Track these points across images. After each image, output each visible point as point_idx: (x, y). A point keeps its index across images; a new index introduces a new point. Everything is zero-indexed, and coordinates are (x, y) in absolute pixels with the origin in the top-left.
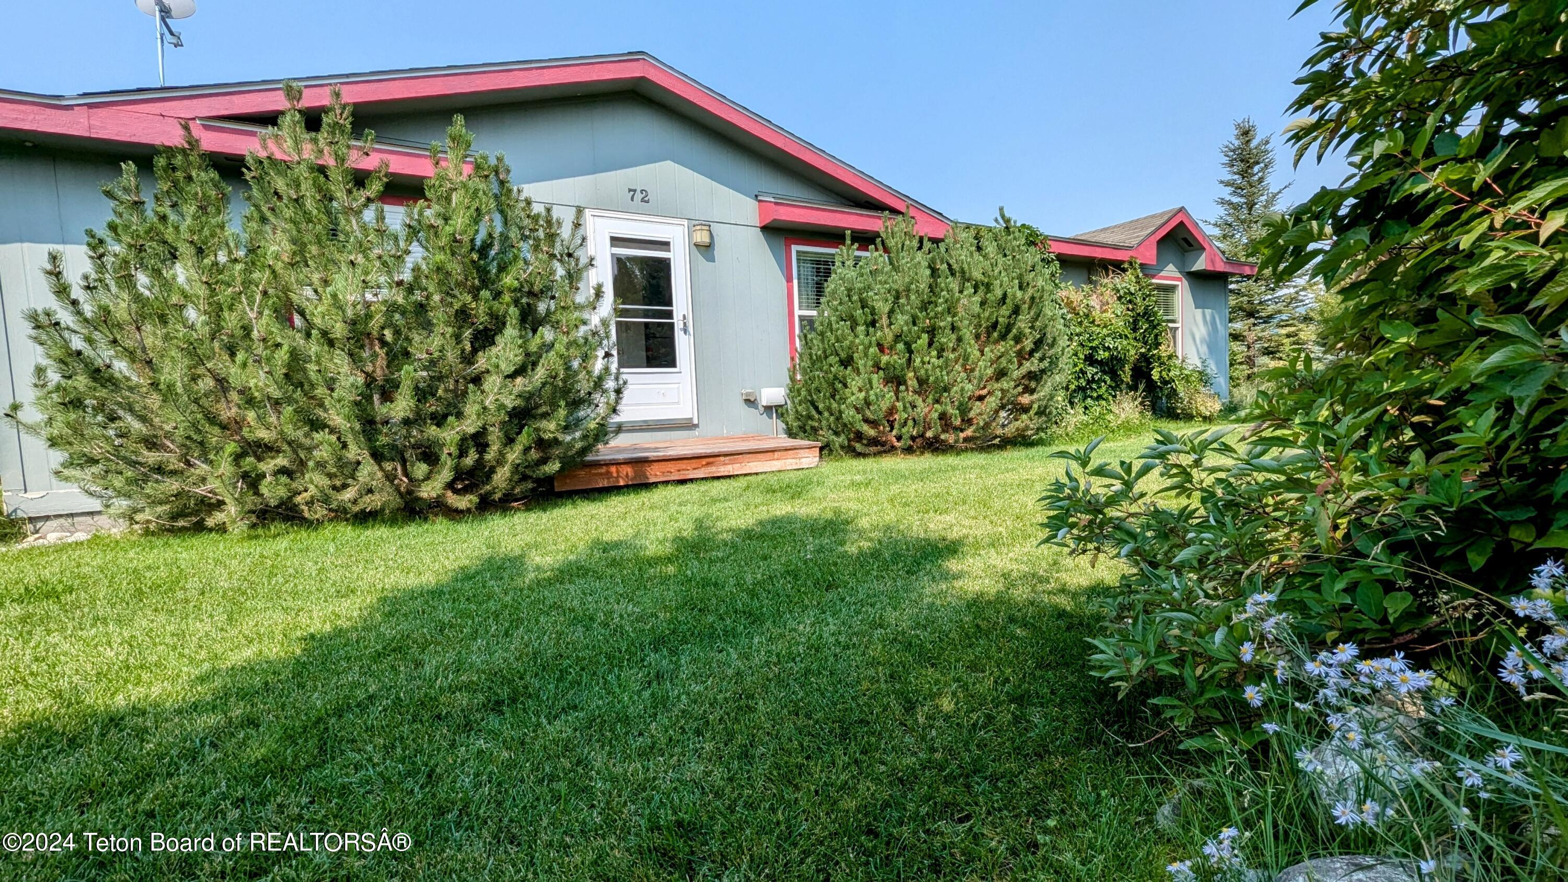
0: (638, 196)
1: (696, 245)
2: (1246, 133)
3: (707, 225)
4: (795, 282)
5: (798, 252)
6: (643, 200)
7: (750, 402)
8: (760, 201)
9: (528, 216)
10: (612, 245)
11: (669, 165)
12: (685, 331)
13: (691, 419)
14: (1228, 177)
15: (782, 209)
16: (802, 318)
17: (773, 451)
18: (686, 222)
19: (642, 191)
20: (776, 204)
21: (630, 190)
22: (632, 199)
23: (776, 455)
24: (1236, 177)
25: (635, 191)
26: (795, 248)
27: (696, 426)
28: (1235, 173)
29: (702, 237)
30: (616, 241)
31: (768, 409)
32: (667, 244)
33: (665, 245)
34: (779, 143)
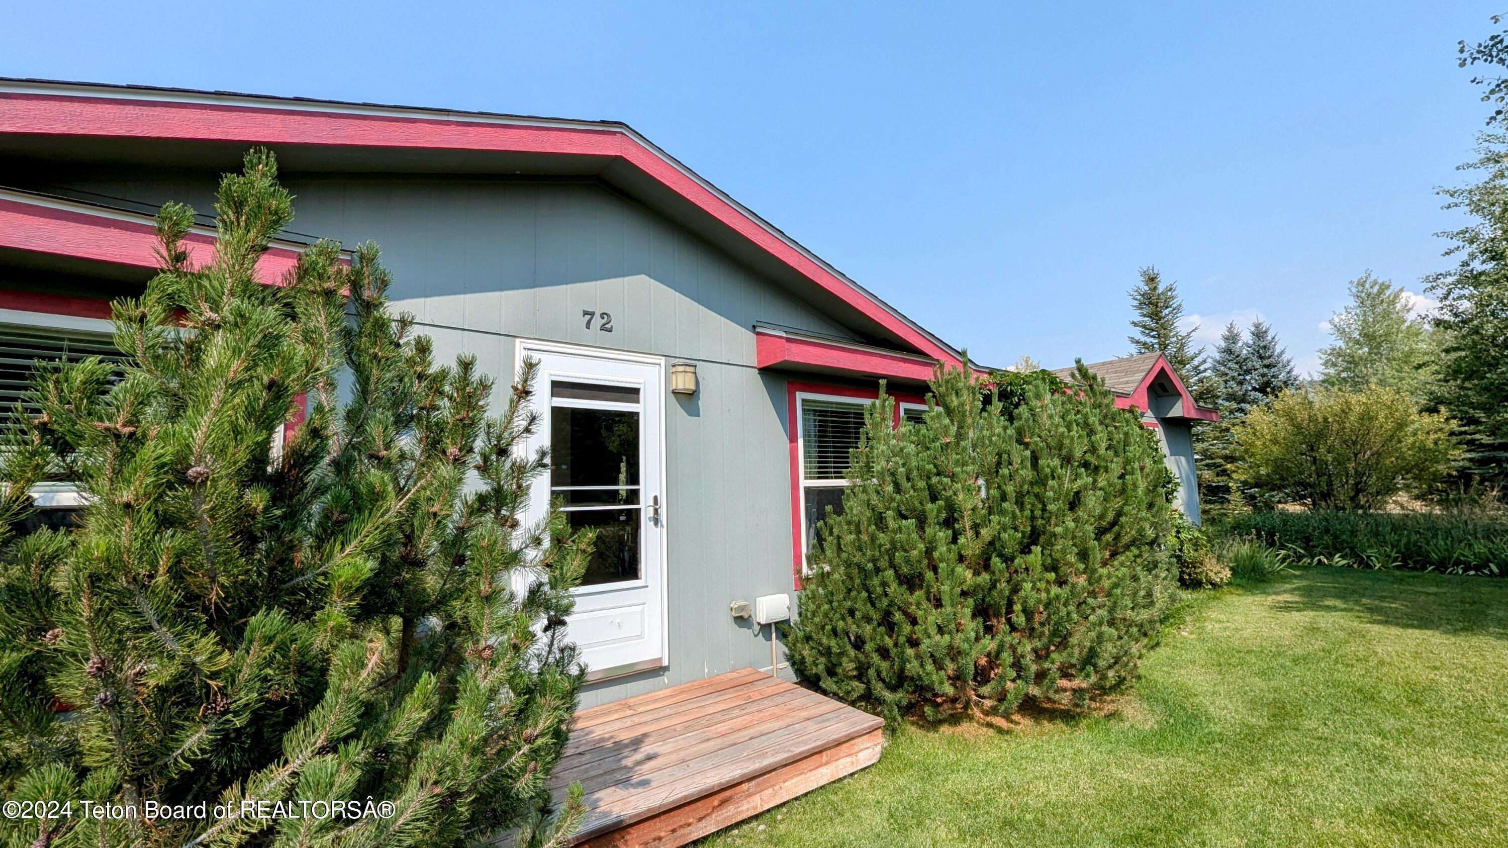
0: (597, 322)
1: (674, 392)
2: (1152, 280)
3: (691, 364)
4: (801, 442)
5: (803, 400)
6: (603, 328)
7: (742, 621)
8: (758, 334)
9: (420, 377)
10: (553, 394)
11: (642, 283)
12: (656, 521)
13: (660, 659)
14: (1138, 319)
15: (795, 348)
16: (808, 490)
17: (819, 751)
18: (662, 361)
19: (603, 315)
20: (789, 340)
21: (586, 313)
22: (588, 326)
23: (825, 757)
24: (1146, 319)
25: (592, 314)
26: (800, 396)
27: (665, 669)
28: (1145, 316)
29: (684, 382)
30: (558, 387)
31: (765, 628)
32: (636, 391)
33: (631, 393)
34: (793, 261)
